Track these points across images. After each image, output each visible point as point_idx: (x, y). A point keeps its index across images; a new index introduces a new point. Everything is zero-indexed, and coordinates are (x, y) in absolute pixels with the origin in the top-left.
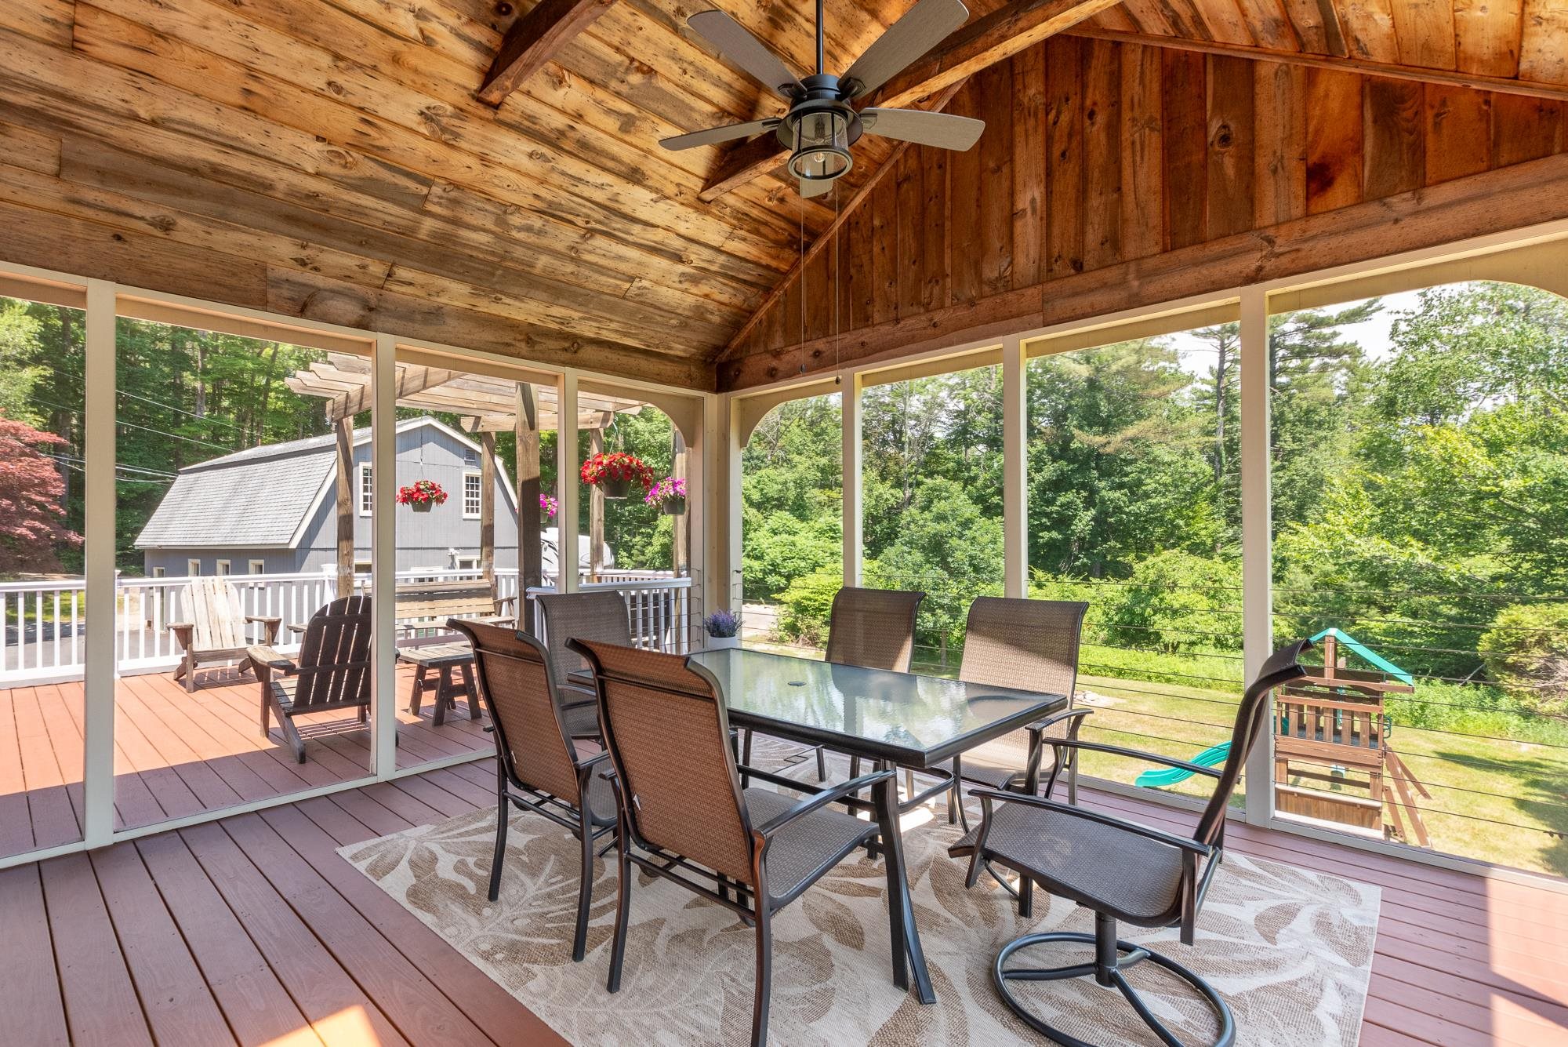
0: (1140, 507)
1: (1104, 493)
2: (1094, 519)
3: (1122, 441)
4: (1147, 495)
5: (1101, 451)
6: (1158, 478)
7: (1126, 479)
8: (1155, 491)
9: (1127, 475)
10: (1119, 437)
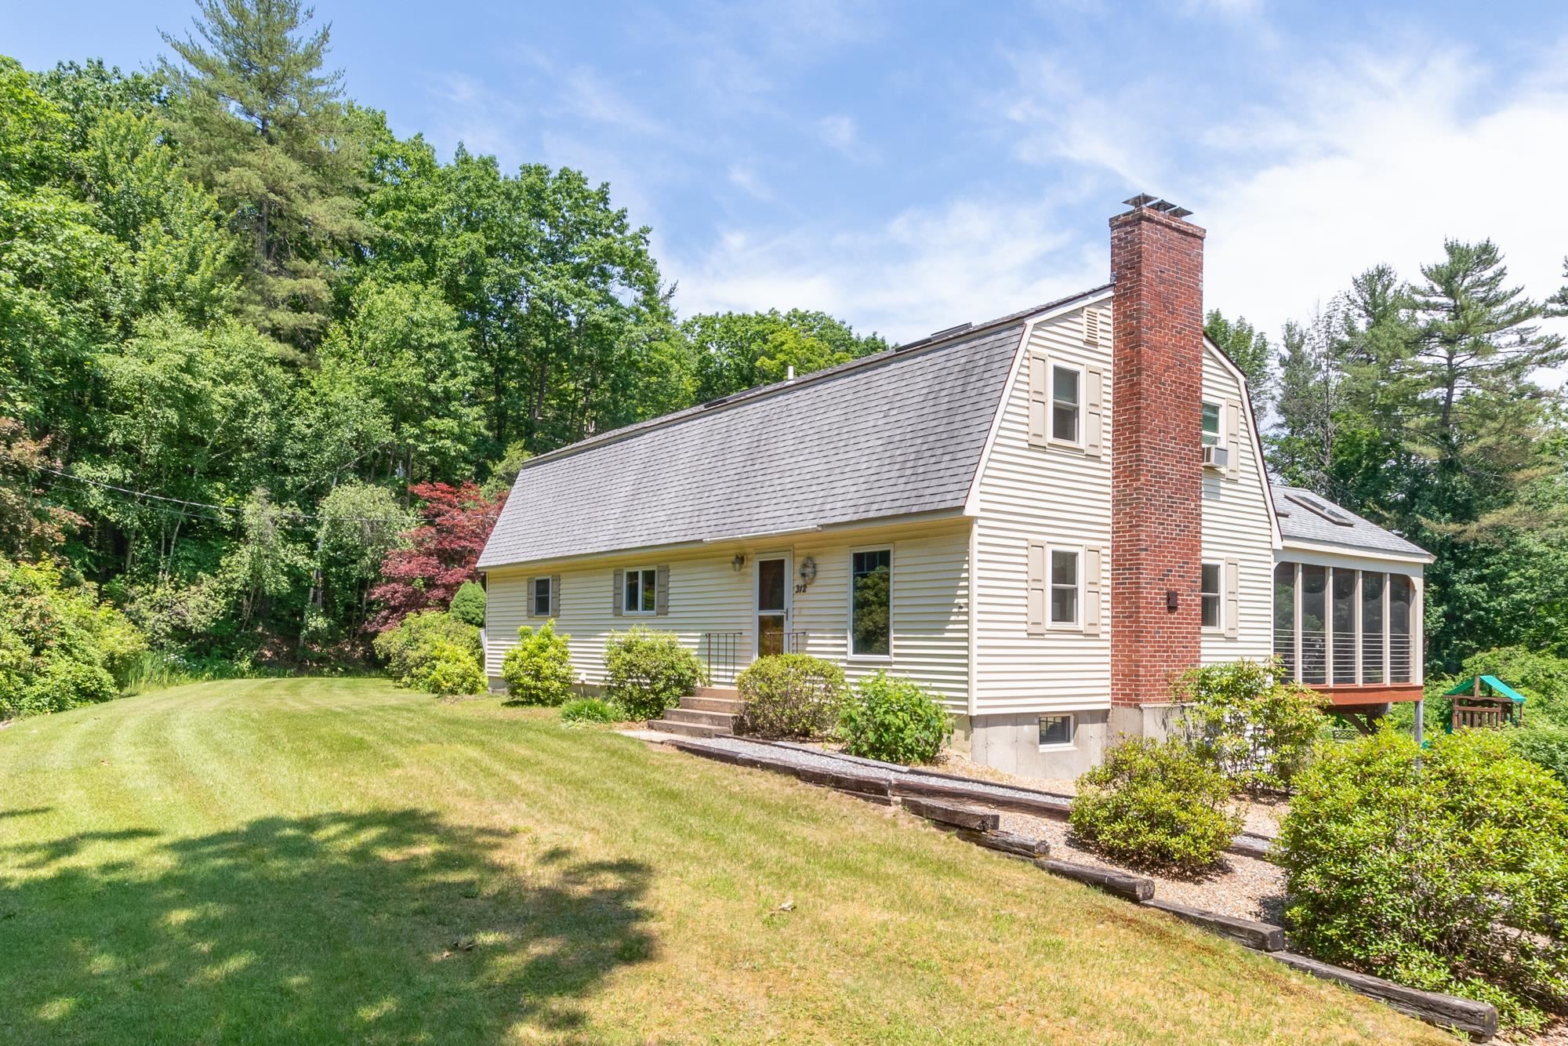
0: (1502, 603)
1: (1458, 586)
2: (1445, 615)
3: (1480, 531)
4: (1511, 590)
5: (1456, 540)
6: (1523, 571)
7: (1486, 571)
8: (1519, 586)
9: (1488, 566)
10: (1474, 526)
